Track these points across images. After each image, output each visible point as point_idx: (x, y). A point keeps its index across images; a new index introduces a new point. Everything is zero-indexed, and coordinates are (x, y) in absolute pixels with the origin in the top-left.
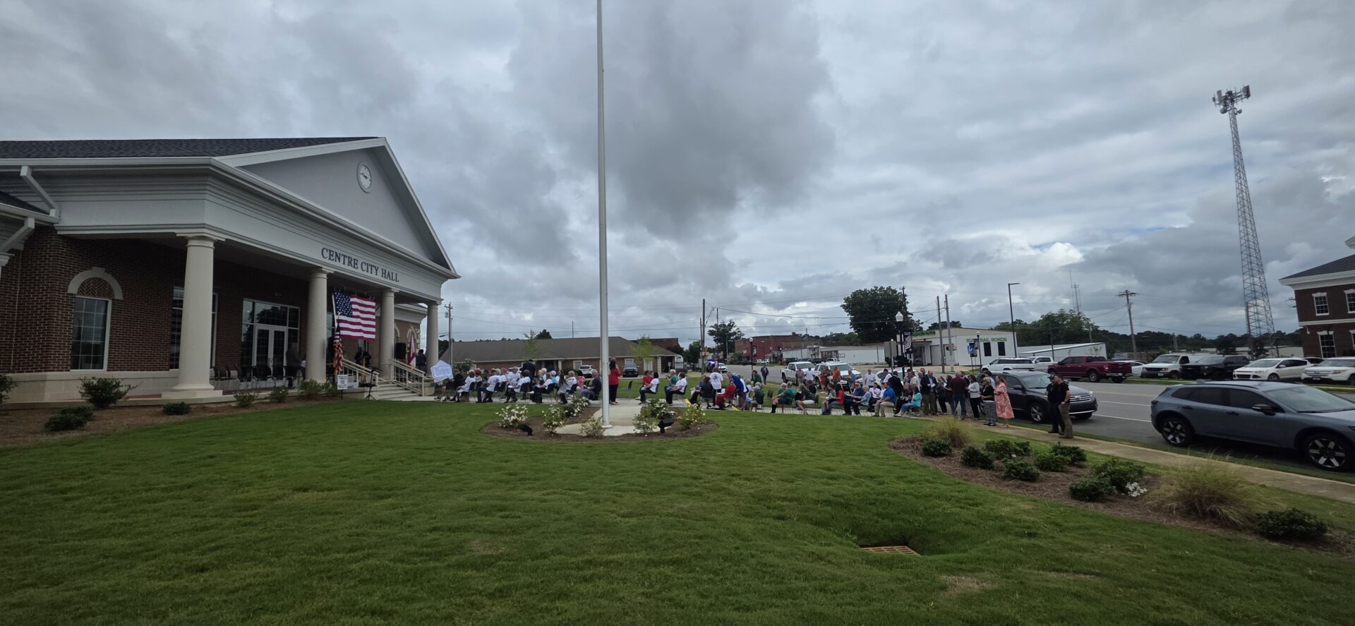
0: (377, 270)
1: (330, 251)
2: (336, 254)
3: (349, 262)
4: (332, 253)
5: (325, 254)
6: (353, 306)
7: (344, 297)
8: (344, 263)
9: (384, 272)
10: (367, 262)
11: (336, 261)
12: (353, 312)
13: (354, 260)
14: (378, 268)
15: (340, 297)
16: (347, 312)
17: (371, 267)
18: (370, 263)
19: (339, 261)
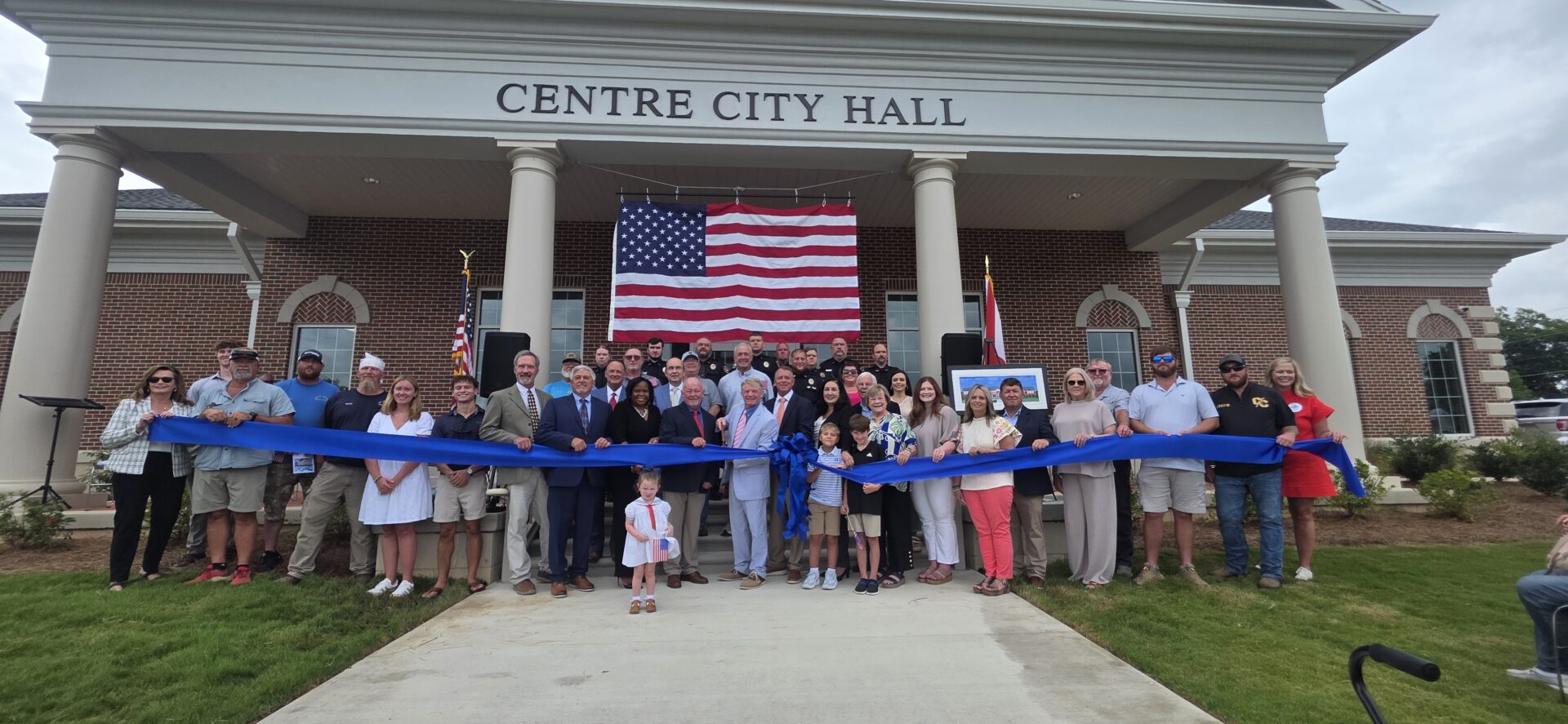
0: (810, 108)
1: (540, 88)
2: (572, 91)
3: (641, 103)
4: (547, 92)
5: (513, 98)
6: (711, 240)
7: (674, 218)
8: (614, 112)
9: (859, 103)
10: (742, 90)
11: (569, 112)
12: (708, 258)
13: (673, 93)
14: (819, 97)
15: (655, 218)
16: (686, 260)
17: (772, 99)
18: (762, 90)
19: (588, 107)
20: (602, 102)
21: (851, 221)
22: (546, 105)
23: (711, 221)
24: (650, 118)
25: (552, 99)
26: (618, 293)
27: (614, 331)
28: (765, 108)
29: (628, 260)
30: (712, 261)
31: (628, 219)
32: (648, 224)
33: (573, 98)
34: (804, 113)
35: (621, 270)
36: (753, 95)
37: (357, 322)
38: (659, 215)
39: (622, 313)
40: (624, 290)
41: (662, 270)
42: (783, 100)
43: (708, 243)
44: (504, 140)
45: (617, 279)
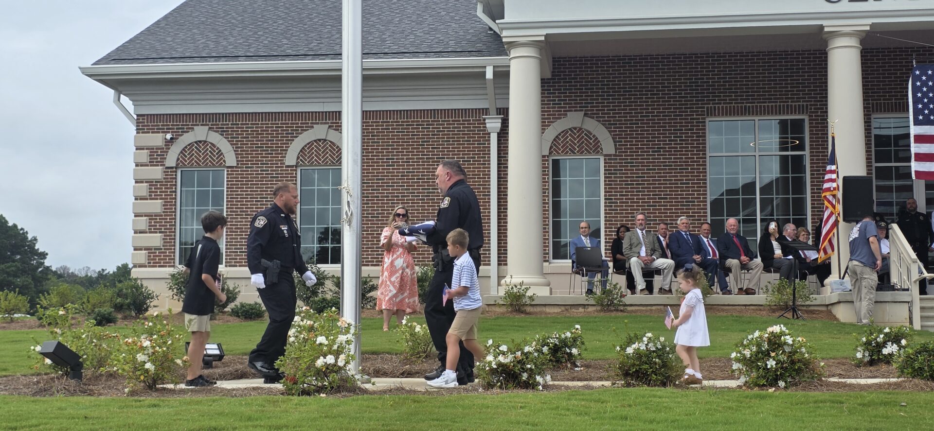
11: (877, 0)
26: (916, 141)
27: (916, 172)
29: (923, 114)
31: (921, 80)
35: (917, 123)
37: (604, 153)
39: (920, 157)
40: (920, 139)
44: (829, 25)
45: (914, 130)
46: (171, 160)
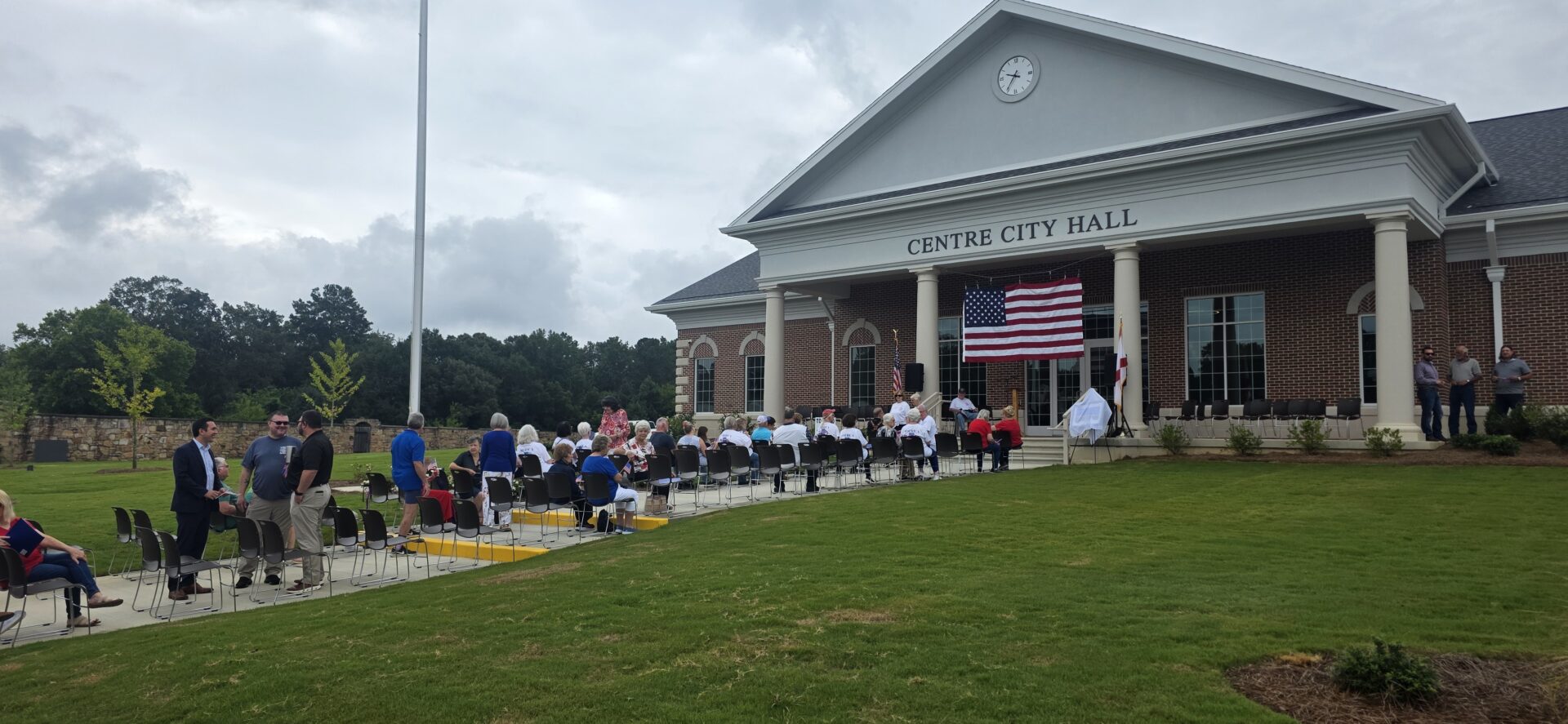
0: (1049, 229)
1: (925, 240)
2: (938, 239)
3: (968, 240)
4: (928, 242)
5: (915, 247)
6: (1008, 306)
7: (990, 295)
8: (956, 247)
9: (1076, 221)
10: (1015, 224)
11: (937, 250)
12: (1007, 316)
13: (982, 232)
14: (1054, 221)
15: (981, 296)
16: (996, 318)
17: (1030, 227)
18: (1024, 222)
19: (945, 246)
20: (951, 242)
21: (1079, 286)
22: (928, 248)
23: (1009, 294)
24: (972, 249)
25: (930, 244)
26: (966, 338)
27: (966, 358)
28: (1027, 232)
29: (969, 320)
30: (1009, 317)
31: (969, 298)
32: (978, 300)
33: (939, 243)
34: (1047, 230)
35: (967, 326)
36: (1020, 226)
37: (876, 343)
38: (983, 294)
39: (969, 348)
40: (969, 336)
41: (987, 324)
42: (1036, 226)
43: (1006, 307)
44: (912, 269)
45: (966, 330)
46: (691, 356)
